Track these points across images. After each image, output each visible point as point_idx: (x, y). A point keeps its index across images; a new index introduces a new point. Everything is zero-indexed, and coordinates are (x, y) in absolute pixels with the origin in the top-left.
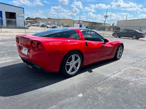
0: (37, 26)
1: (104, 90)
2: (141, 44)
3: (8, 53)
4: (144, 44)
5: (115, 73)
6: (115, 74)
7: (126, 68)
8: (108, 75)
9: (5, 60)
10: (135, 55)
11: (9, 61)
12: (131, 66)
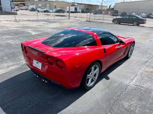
0: (26, 9)
1: (130, 106)
2: (144, 33)
3: (7, 55)
4: (147, 33)
5: (132, 78)
6: (133, 80)
7: (140, 71)
8: (127, 82)
9: (8, 67)
10: (144, 50)
11: (12, 68)
12: (145, 67)
